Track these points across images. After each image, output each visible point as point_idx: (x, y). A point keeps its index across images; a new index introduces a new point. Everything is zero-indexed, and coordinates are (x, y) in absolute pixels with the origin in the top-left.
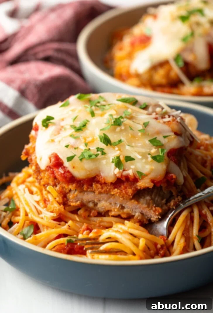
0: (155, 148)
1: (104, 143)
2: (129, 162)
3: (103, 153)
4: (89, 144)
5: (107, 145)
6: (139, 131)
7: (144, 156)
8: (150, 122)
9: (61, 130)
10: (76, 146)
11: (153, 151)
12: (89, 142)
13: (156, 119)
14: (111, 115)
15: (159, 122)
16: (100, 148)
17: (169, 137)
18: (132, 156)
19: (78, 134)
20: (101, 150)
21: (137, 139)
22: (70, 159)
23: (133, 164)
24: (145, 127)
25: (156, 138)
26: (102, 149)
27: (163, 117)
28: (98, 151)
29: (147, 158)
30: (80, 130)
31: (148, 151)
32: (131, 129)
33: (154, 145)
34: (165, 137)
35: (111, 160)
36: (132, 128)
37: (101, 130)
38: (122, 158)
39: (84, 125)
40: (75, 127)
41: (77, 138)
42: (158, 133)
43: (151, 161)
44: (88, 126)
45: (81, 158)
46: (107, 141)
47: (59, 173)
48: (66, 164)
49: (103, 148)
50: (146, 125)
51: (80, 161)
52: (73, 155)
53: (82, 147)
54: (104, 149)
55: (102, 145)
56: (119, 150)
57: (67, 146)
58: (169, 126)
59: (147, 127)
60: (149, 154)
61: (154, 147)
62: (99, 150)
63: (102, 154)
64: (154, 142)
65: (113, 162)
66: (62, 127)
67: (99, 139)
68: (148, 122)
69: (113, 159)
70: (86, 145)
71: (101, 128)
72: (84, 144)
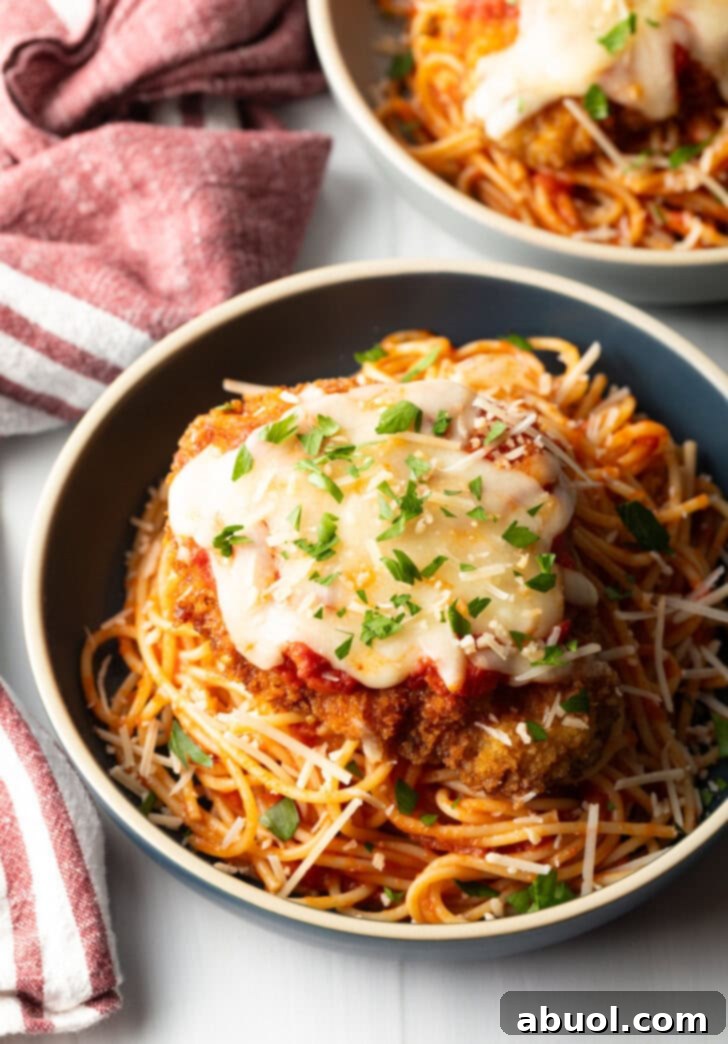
0: (524, 553)
1: (405, 580)
2: (480, 616)
3: (415, 609)
4: (367, 591)
5: (412, 583)
6: (471, 513)
7: (505, 584)
8: (484, 480)
9: (273, 557)
10: (340, 607)
11: (523, 561)
12: (368, 583)
13: (489, 458)
14: (384, 486)
15: (503, 467)
16: (399, 594)
17: (541, 510)
18: (482, 596)
19: (328, 568)
20: (404, 600)
21: (471, 538)
22: (343, 651)
23: (490, 618)
24: (479, 498)
25: (515, 523)
26: (403, 596)
27: (504, 449)
28: (397, 606)
29: (516, 586)
30: (329, 554)
31: (509, 565)
32: (448, 514)
33: (518, 546)
34: (533, 512)
35: (438, 617)
36: (448, 509)
37: (380, 539)
38: (463, 609)
39: (331, 536)
40: (311, 546)
41: (330, 581)
42: (514, 504)
43: (527, 594)
44: (340, 534)
45: (366, 638)
46: (408, 572)
47: (327, 684)
48: (339, 664)
49: (406, 592)
50: (476, 489)
51: (368, 648)
52: (346, 638)
53: (356, 607)
54: (409, 596)
55: (403, 588)
56: (446, 585)
57: (319, 615)
58: (528, 474)
59: (483, 498)
60: (517, 574)
61: (520, 550)
62: (398, 601)
63: (413, 613)
64: (513, 535)
65: (443, 620)
66: (274, 549)
67: (387, 572)
68: (479, 479)
69: (442, 613)
70: (363, 596)
71: (379, 533)
72: (356, 596)
